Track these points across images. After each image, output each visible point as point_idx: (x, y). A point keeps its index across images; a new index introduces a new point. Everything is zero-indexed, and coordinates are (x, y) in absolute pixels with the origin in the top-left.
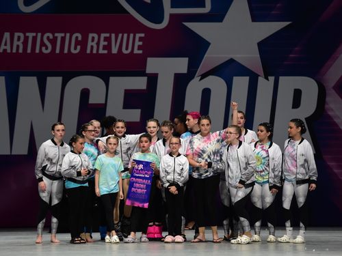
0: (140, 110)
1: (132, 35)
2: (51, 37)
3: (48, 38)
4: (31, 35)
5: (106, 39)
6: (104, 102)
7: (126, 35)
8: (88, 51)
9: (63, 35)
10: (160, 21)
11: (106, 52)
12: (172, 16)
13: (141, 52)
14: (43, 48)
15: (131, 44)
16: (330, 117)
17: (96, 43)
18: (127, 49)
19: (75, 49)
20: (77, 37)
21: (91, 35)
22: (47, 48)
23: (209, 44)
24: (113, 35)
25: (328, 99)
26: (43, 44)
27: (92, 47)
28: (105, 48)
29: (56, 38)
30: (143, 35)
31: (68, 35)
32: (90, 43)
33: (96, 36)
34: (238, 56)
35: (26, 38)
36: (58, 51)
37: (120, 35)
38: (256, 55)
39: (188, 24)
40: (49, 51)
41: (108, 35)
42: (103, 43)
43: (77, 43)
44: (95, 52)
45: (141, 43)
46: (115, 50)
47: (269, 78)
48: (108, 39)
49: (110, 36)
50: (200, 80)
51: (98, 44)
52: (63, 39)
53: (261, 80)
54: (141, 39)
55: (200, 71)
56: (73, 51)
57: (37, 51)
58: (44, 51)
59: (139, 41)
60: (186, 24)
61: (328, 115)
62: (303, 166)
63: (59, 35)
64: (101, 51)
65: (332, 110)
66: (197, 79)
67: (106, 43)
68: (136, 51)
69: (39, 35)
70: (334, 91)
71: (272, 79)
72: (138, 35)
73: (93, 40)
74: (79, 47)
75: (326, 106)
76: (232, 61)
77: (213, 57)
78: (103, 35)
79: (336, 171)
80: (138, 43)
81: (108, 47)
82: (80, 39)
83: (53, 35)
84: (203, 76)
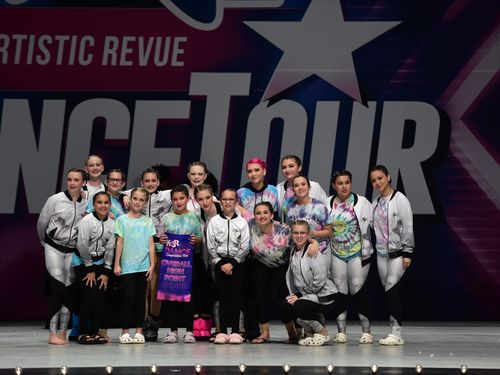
0: (179, 150)
1: (168, 39)
2: (50, 41)
3: (45, 42)
4: (19, 38)
5: (130, 45)
6: (127, 137)
7: (159, 39)
8: (105, 62)
9: (67, 38)
10: (209, 19)
11: (130, 63)
12: (227, 11)
13: (181, 64)
14: (38, 57)
15: (168, 52)
16: (456, 161)
17: (115, 51)
18: (161, 59)
19: (85, 58)
20: (88, 42)
21: (108, 39)
22: (43, 58)
23: (280, 53)
24: (141, 39)
25: (454, 135)
26: (37, 51)
27: (110, 56)
28: (128, 57)
29: (56, 43)
30: (184, 39)
31: (75, 38)
32: (107, 51)
33: (115, 40)
34: (324, 71)
35: (13, 43)
36: (59, 62)
37: (152, 39)
38: (350, 69)
39: (251, 24)
40: (46, 61)
41: (133, 39)
42: (125, 51)
43: (88, 50)
44: (114, 63)
45: (182, 51)
46: (143, 62)
47: (369, 103)
48: (133, 45)
49: (137, 39)
50: (269, 105)
51: (119, 51)
52: (67, 44)
53: (357, 106)
54: (181, 45)
55: (269, 92)
56: (82, 62)
57: (29, 61)
58: (39, 61)
59: (180, 48)
60: (248, 23)
61: (455, 158)
62: (396, 230)
63: (62, 39)
64: (124, 62)
65: (460, 151)
66: (263, 104)
67: (130, 51)
68: (175, 63)
69: (32, 37)
70: (462, 124)
71: (373, 104)
72: (178, 40)
73: (111, 46)
74: (90, 56)
75: (451, 145)
76: (314, 78)
77: (287, 72)
78: (126, 40)
79: (464, 240)
80: (177, 51)
81: (133, 57)
82: (92, 44)
83: (53, 38)
84: (273, 101)
